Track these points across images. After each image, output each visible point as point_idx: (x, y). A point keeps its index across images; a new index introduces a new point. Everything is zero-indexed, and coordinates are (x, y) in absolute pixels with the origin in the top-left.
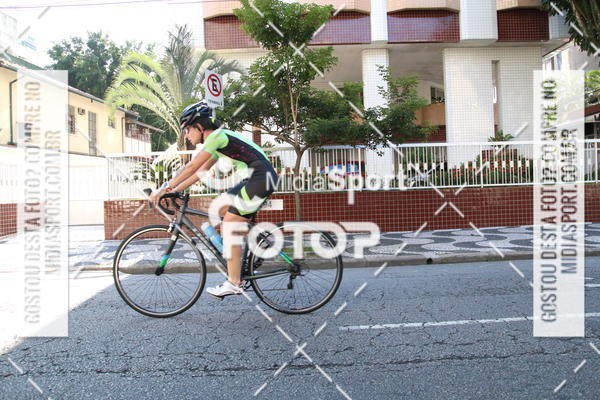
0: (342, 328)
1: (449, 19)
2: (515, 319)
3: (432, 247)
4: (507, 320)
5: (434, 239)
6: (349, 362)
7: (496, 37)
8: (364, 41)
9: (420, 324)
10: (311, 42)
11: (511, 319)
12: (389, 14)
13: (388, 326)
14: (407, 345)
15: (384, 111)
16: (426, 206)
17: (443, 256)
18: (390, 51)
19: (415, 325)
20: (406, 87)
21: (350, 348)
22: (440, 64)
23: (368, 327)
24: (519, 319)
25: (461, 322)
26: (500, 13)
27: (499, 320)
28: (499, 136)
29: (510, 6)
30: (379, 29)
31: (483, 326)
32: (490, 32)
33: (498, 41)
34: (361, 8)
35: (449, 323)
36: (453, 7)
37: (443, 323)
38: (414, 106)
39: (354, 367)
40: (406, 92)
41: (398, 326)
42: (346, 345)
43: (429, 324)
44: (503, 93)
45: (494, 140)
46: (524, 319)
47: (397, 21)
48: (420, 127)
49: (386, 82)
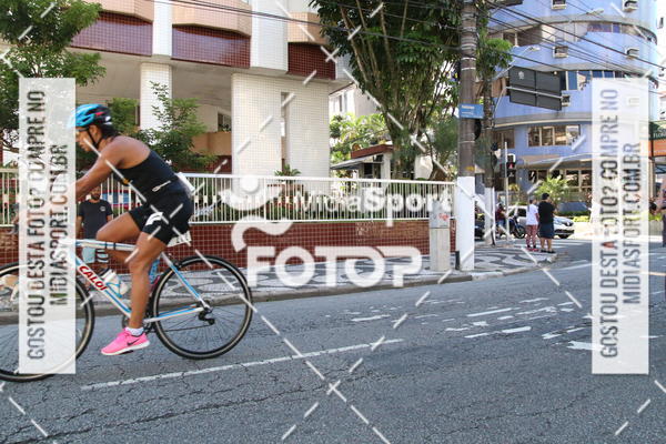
0: (85, 388)
1: (240, 42)
2: (280, 359)
3: (210, 288)
4: (272, 361)
5: (213, 279)
6: (85, 428)
7: (286, 69)
8: (143, 53)
9: (179, 374)
10: (71, 44)
11: (276, 360)
12: (176, 27)
13: (142, 379)
14: (161, 398)
15: (158, 135)
16: (206, 243)
17: (221, 298)
18: (173, 68)
19: (175, 375)
20: (184, 109)
21: (90, 411)
22: (228, 90)
23: (117, 383)
24: (284, 359)
25: (225, 368)
26: (291, 45)
27: (266, 362)
28: (286, 171)
29: (300, 40)
30: (162, 42)
31: (246, 369)
32: (280, 62)
33: (288, 73)
34: (142, 14)
35: (212, 369)
36: (244, 31)
37: (205, 371)
38: (192, 132)
39: (90, 433)
40: (184, 116)
41: (154, 378)
42: (86, 406)
43: (190, 372)
44: (291, 127)
45: (281, 174)
46: (288, 358)
47: (182, 35)
48: (198, 156)
49: (162, 102)
